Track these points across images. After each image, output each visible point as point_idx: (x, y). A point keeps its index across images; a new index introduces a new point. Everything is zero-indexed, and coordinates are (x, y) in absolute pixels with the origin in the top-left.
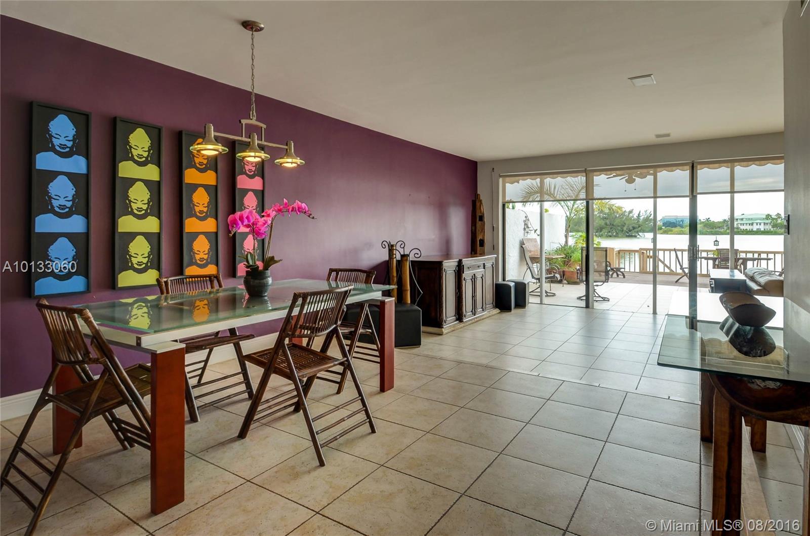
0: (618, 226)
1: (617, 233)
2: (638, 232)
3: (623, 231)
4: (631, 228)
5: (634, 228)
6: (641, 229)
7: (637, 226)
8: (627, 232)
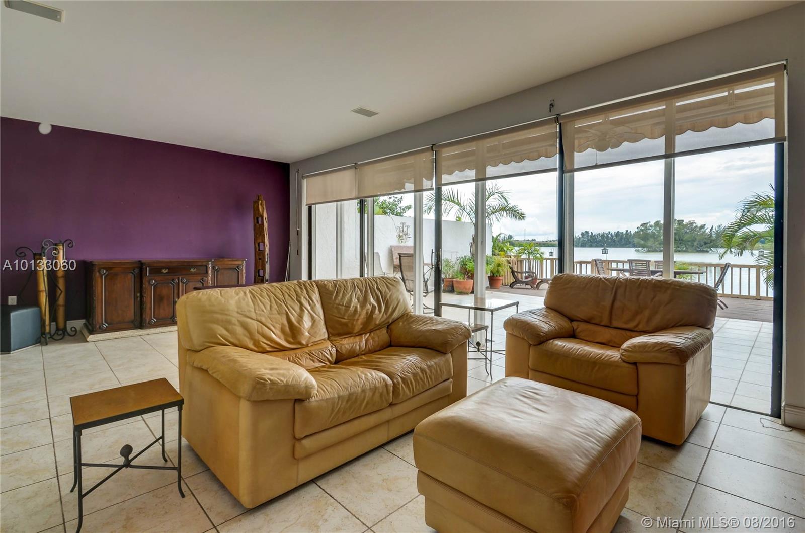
0: (689, 241)
1: (687, 248)
2: (710, 247)
3: (693, 246)
4: (703, 243)
5: (706, 243)
6: (714, 244)
7: (709, 241)
8: (698, 247)
